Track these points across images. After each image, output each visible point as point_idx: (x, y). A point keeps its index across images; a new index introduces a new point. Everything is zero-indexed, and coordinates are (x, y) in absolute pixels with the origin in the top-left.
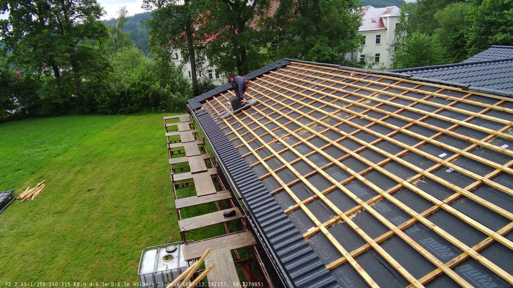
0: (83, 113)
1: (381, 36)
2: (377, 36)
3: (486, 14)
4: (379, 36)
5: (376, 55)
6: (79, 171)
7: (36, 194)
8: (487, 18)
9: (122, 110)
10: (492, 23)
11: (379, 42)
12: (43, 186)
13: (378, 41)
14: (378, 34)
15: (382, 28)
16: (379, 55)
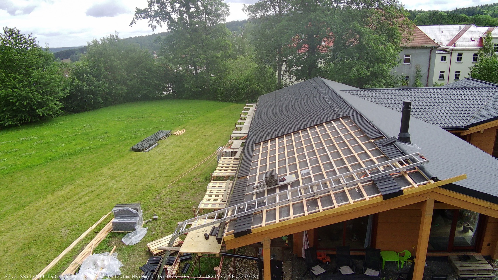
0: (208, 99)
2: (475, 54)
6: (202, 128)
7: (182, 133)
9: (231, 99)
12: (185, 131)
13: (475, 59)
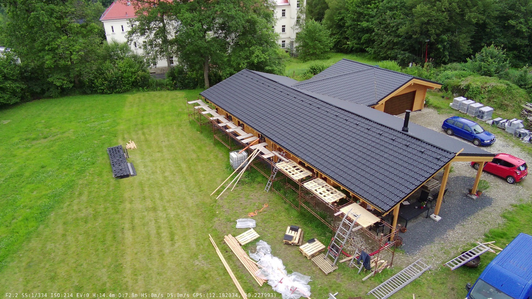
1: (286, 10)
2: (283, 10)
3: (358, 6)
4: (284, 10)
5: (283, 26)
8: (358, 10)
10: (361, 14)
11: (284, 16)
13: (284, 14)
14: (284, 9)
15: (286, 4)
16: (284, 26)
